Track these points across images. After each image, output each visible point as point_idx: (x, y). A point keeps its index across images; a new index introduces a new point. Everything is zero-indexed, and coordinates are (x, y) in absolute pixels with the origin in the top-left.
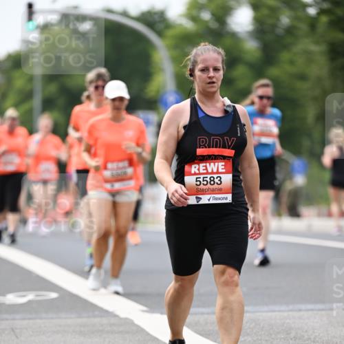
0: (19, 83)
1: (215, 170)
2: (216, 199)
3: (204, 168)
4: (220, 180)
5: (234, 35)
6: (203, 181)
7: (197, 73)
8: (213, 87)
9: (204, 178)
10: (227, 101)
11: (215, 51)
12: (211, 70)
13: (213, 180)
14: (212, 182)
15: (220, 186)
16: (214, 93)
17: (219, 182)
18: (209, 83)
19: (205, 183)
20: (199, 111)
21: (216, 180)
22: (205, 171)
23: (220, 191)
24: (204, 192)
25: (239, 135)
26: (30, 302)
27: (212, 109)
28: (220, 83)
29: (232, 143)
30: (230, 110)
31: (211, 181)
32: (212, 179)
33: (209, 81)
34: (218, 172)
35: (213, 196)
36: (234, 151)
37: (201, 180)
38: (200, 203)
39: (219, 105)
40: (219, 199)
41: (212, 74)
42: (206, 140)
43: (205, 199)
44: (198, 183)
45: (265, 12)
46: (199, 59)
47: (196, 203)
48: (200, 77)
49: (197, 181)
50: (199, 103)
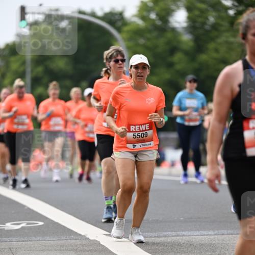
0: (15, 66)
5: (174, 30)
26: (22, 228)
45: (197, 13)
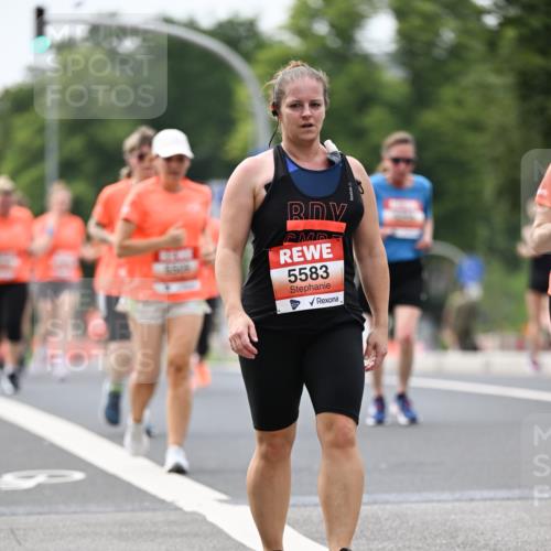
1: (317, 256)
2: (322, 301)
3: (300, 254)
4: (326, 272)
6: (300, 274)
7: (285, 110)
8: (309, 132)
9: (300, 269)
12: (307, 105)
13: (316, 273)
14: (314, 276)
15: (327, 281)
17: (325, 275)
18: (304, 126)
19: (303, 277)
21: (320, 272)
22: (302, 259)
23: (328, 289)
24: (303, 292)
25: (352, 199)
29: (341, 212)
30: (336, 159)
31: (312, 273)
32: (314, 270)
33: (303, 122)
34: (322, 259)
35: (317, 296)
36: (344, 225)
37: (297, 273)
38: (298, 309)
40: (327, 301)
41: (307, 112)
42: (301, 206)
43: (305, 303)
44: (293, 278)
46: (287, 89)
47: (291, 310)
48: (288, 116)
49: (290, 276)
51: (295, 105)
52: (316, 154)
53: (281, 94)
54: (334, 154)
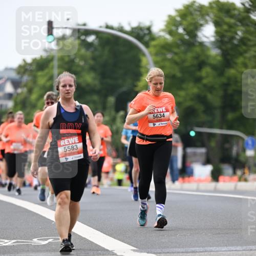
7: (61, 88)
10: (77, 103)
11: (70, 76)
12: (68, 86)
16: (70, 99)
20: (62, 109)
27: (69, 108)
28: (73, 93)
30: (78, 108)
33: (67, 92)
39: (73, 106)
41: (68, 88)
46: (61, 80)
48: (62, 90)
50: (62, 105)
51: (64, 86)
52: (72, 103)
53: (59, 83)
54: (78, 106)
